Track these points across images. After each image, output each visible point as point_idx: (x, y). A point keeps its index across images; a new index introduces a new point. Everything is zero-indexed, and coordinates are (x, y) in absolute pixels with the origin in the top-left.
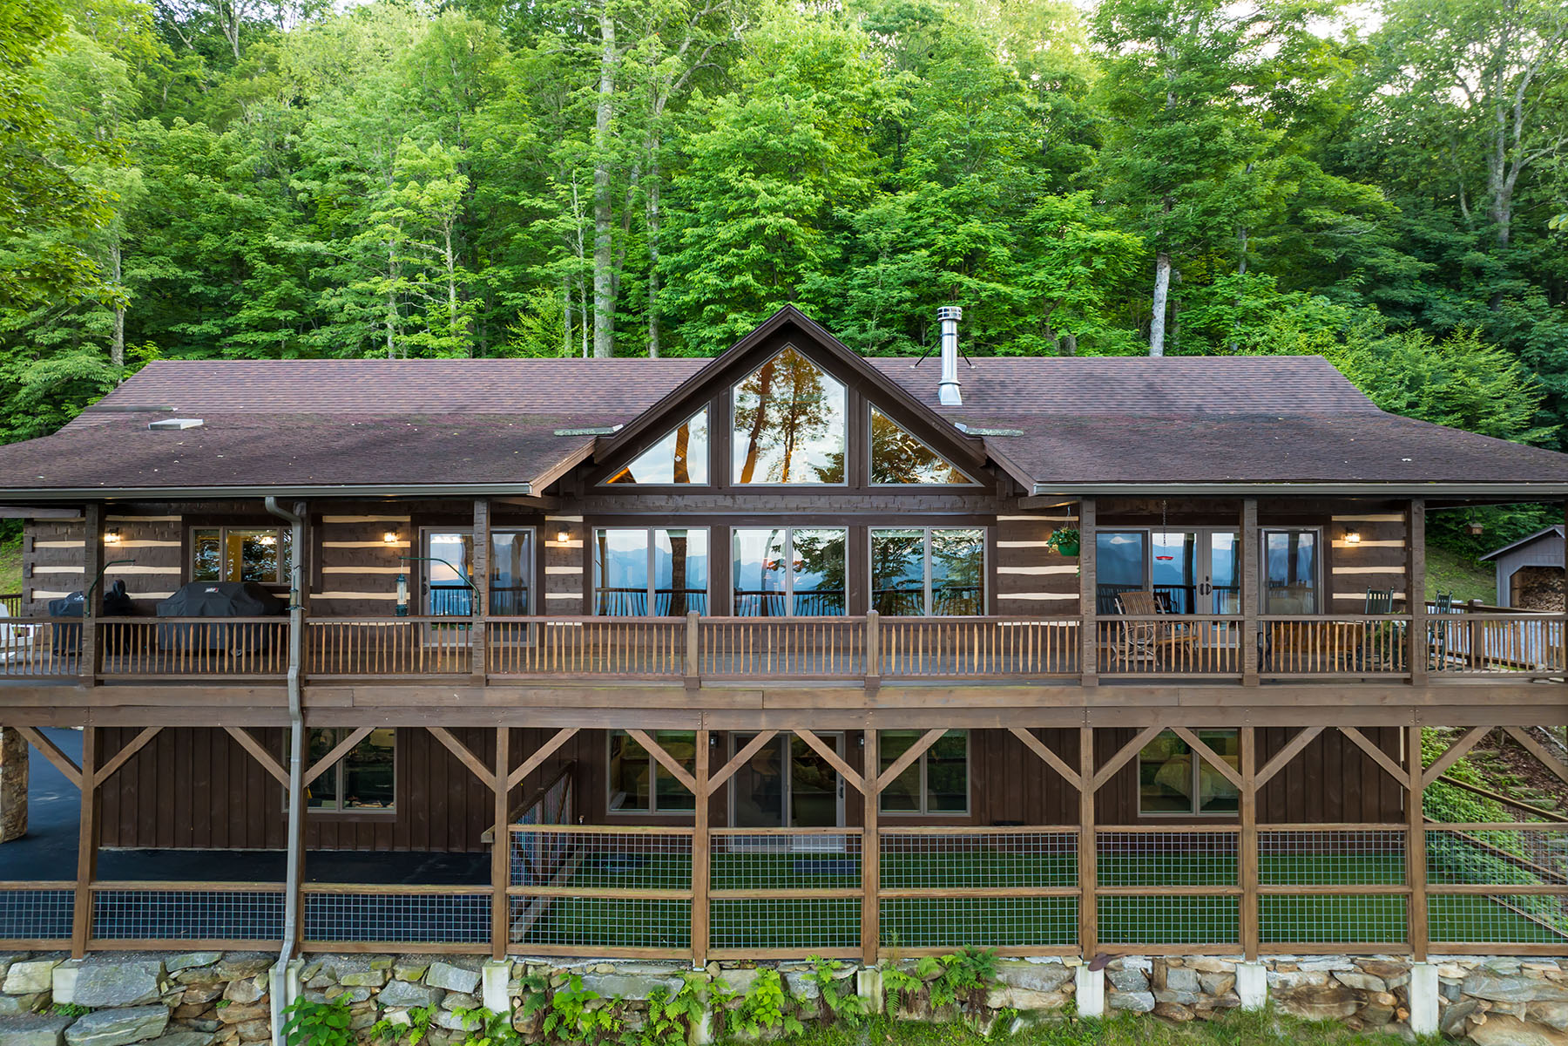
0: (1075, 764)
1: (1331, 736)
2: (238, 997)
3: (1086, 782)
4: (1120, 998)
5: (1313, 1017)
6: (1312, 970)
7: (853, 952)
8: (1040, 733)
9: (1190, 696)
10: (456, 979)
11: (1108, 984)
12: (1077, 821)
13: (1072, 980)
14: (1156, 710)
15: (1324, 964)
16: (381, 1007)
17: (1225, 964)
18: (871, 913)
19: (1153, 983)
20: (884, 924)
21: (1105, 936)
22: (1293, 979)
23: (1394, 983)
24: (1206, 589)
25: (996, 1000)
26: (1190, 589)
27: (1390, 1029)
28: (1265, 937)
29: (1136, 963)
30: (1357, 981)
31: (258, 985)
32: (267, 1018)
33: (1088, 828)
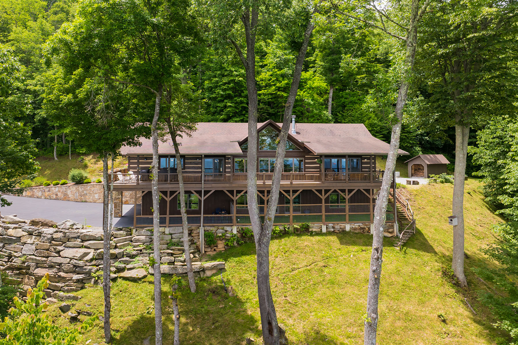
0: (322, 195)
1: (359, 191)
2: (195, 232)
3: (323, 197)
4: (329, 230)
5: (356, 232)
6: (356, 225)
7: (289, 224)
8: (316, 190)
9: (338, 184)
10: (228, 229)
11: (327, 228)
12: (322, 203)
13: (321, 227)
14: (333, 187)
15: (358, 224)
16: (217, 233)
17: (344, 225)
18: (291, 218)
19: (333, 228)
20: (293, 219)
21: (326, 221)
22: (354, 226)
23: (368, 227)
24: (341, 169)
25: (310, 230)
26: (338, 169)
27: (367, 234)
28: (349, 220)
29: (331, 225)
30: (363, 226)
31: (198, 230)
32: (199, 236)
33: (323, 204)
